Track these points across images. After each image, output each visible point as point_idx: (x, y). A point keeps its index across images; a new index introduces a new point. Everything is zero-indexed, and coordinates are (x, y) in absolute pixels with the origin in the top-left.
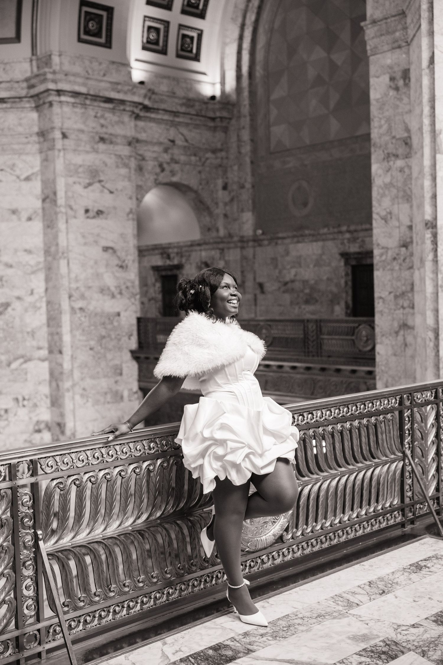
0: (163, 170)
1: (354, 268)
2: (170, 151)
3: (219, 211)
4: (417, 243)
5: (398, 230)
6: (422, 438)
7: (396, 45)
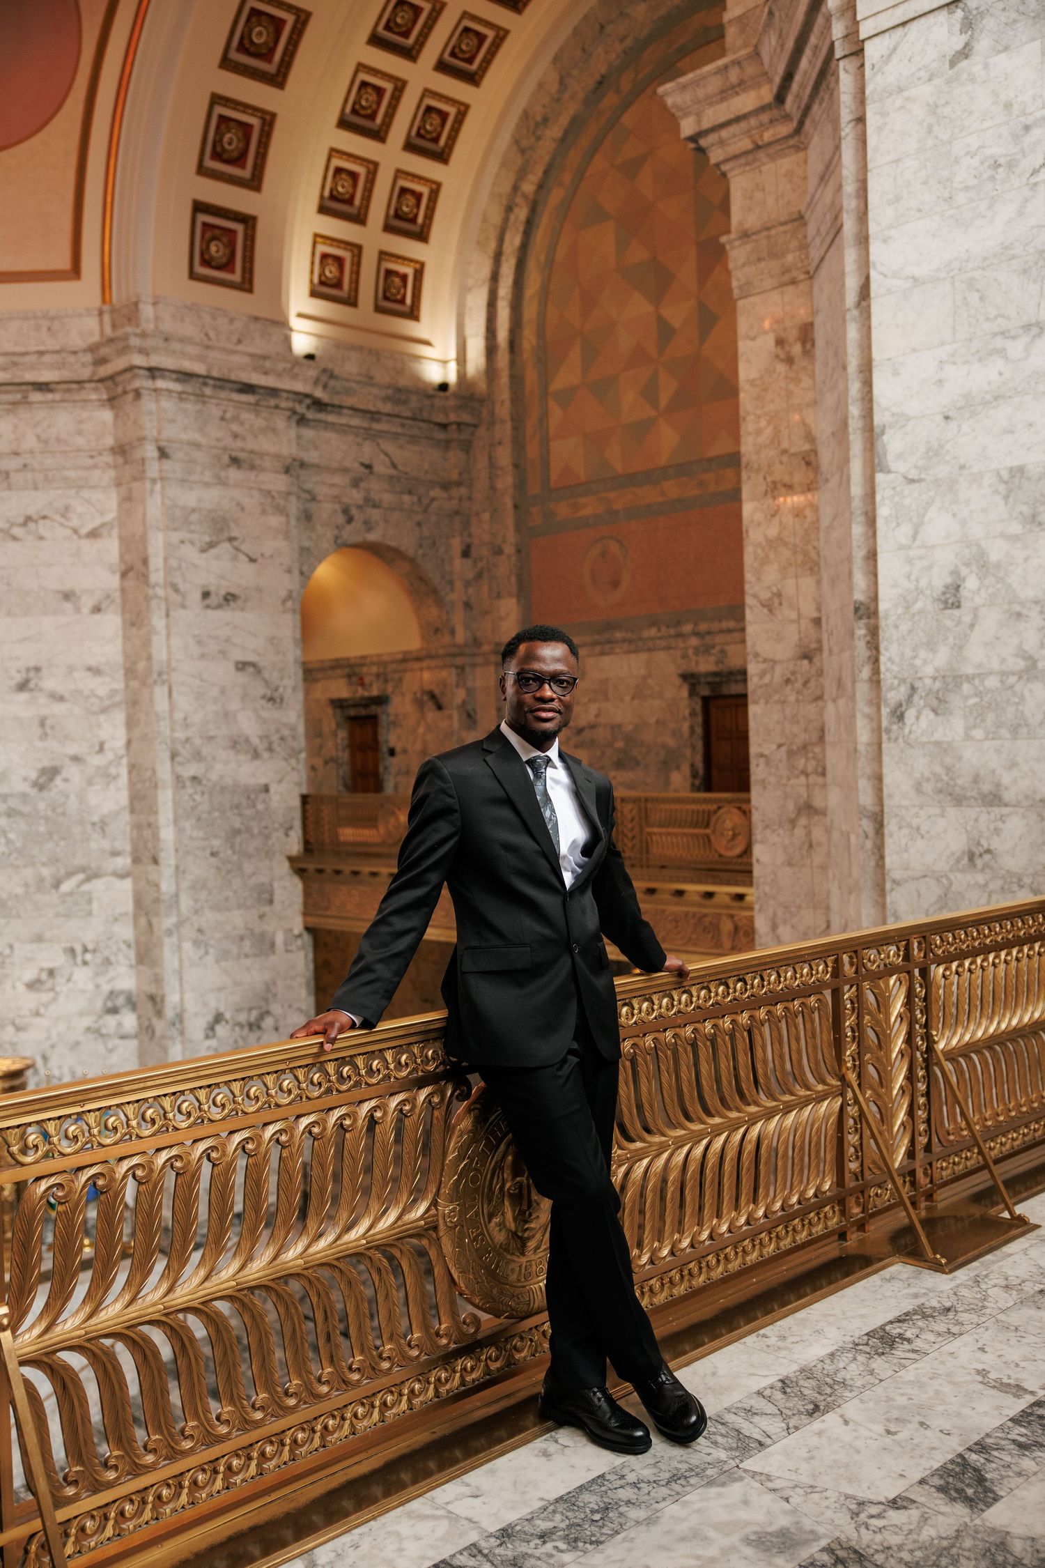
0: (350, 520)
1: (706, 701)
2: (363, 485)
3: (455, 596)
4: (830, 651)
5: (794, 627)
6: (880, 1047)
7: (787, 278)
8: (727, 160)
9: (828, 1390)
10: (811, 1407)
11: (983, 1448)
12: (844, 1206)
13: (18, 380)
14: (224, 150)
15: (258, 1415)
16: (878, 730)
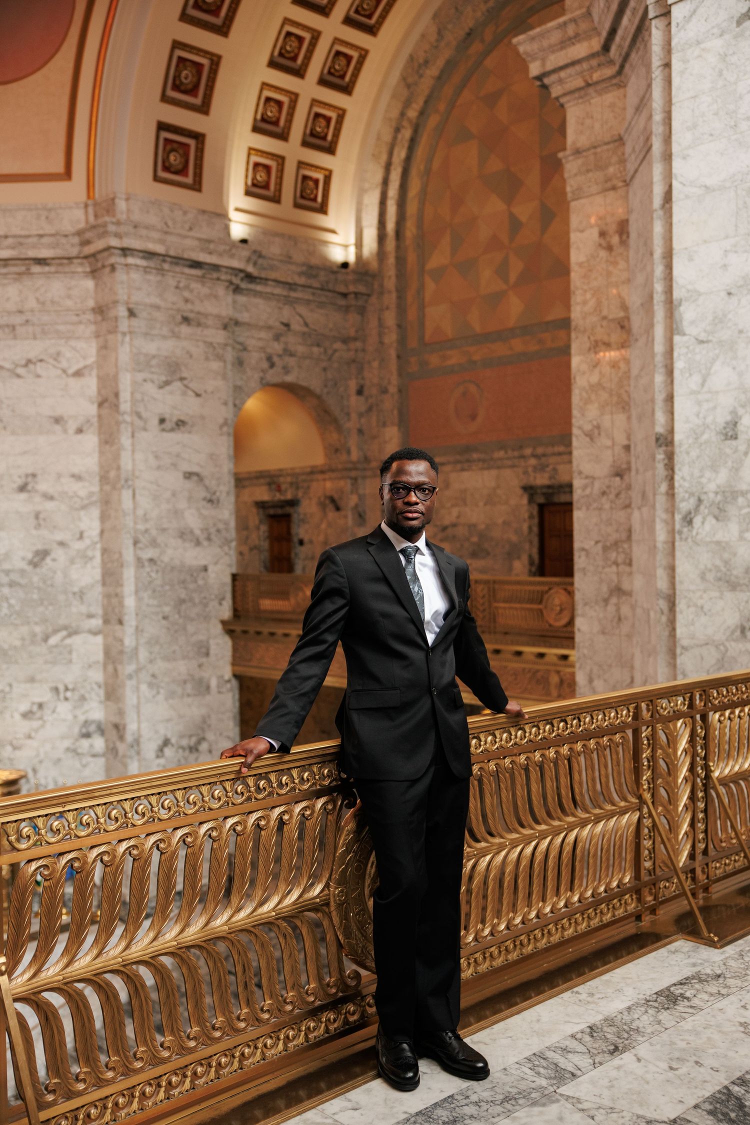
0: (272, 365)
1: (541, 507)
2: (283, 339)
3: (351, 424)
4: (637, 471)
5: (609, 452)
6: (669, 774)
7: (609, 185)
8: (565, 95)
9: (626, 1035)
10: (613, 1047)
11: (744, 1082)
12: (640, 895)
13: (23, 256)
14: (182, 83)
15: (192, 1044)
16: (672, 532)
